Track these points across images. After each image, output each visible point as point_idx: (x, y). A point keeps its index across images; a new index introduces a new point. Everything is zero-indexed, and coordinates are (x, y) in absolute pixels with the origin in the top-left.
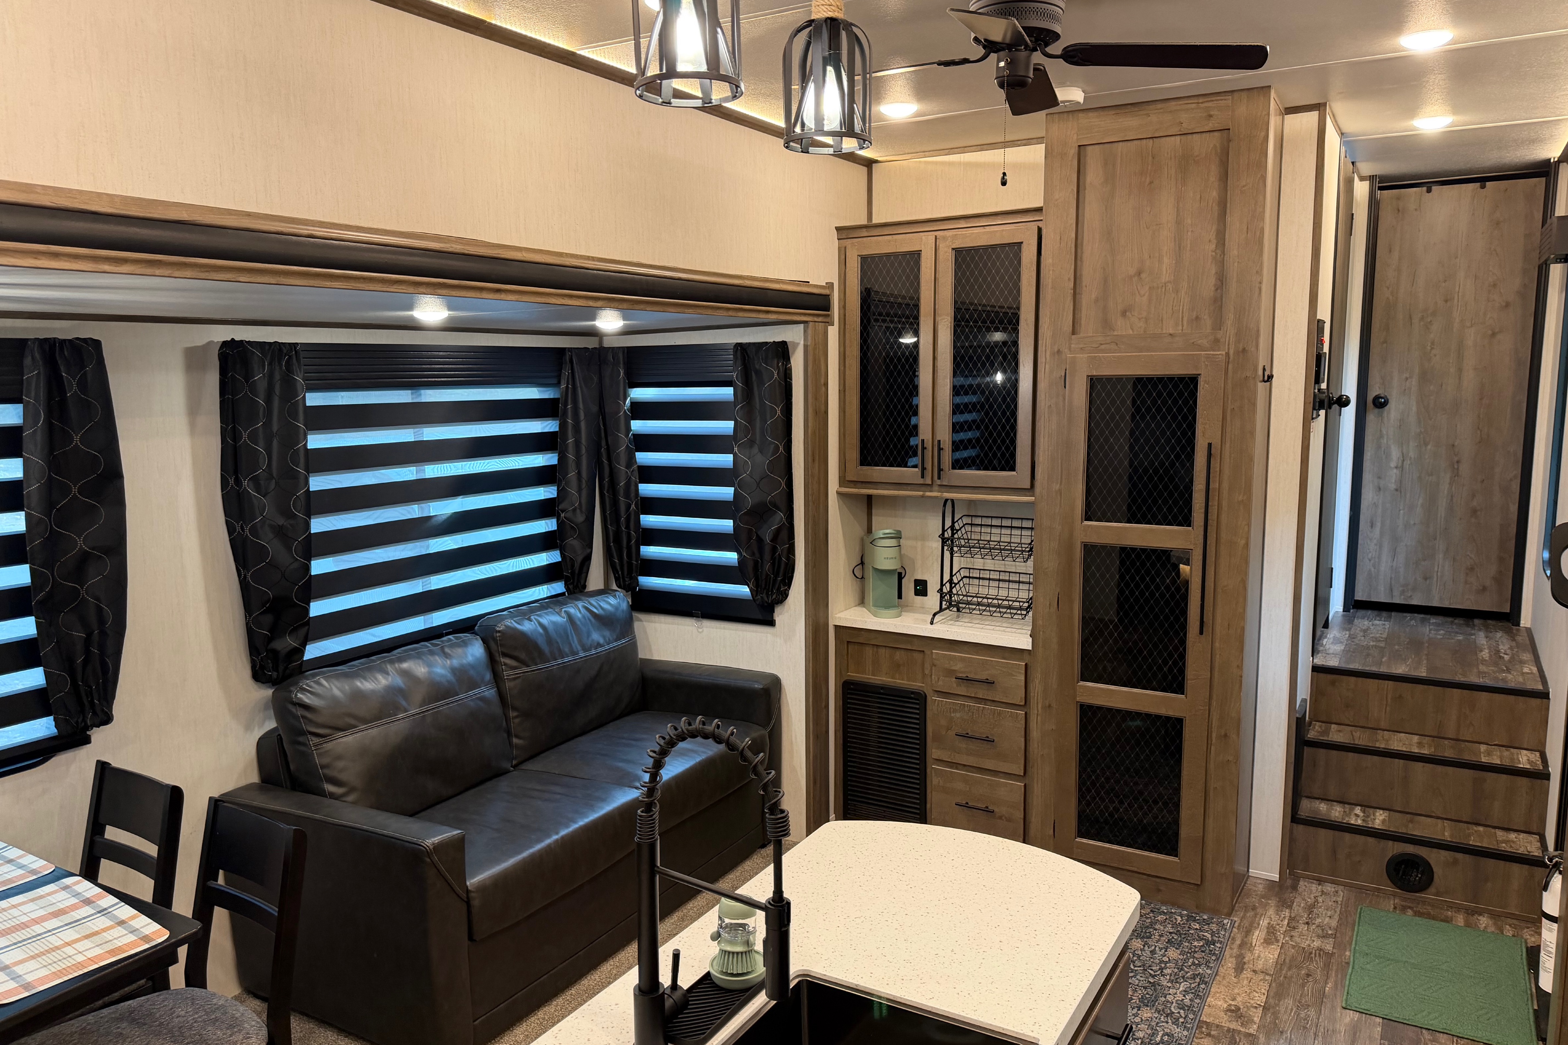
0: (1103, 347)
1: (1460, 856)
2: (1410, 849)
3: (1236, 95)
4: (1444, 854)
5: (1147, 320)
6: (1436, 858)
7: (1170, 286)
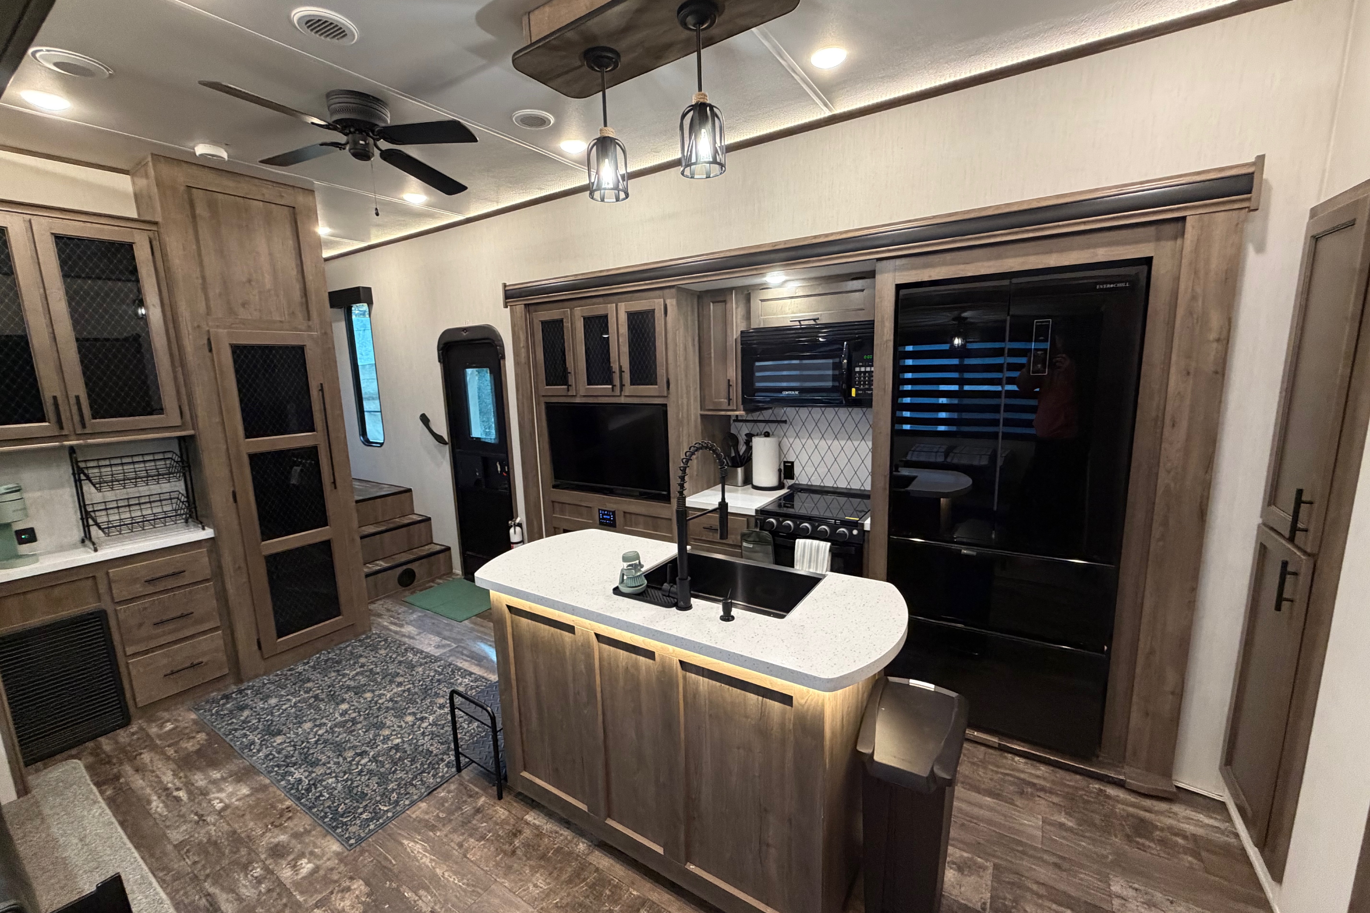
0: (233, 326)
1: (422, 561)
2: (405, 567)
3: (296, 190)
4: (417, 563)
5: (260, 311)
6: (414, 566)
7: (272, 292)
